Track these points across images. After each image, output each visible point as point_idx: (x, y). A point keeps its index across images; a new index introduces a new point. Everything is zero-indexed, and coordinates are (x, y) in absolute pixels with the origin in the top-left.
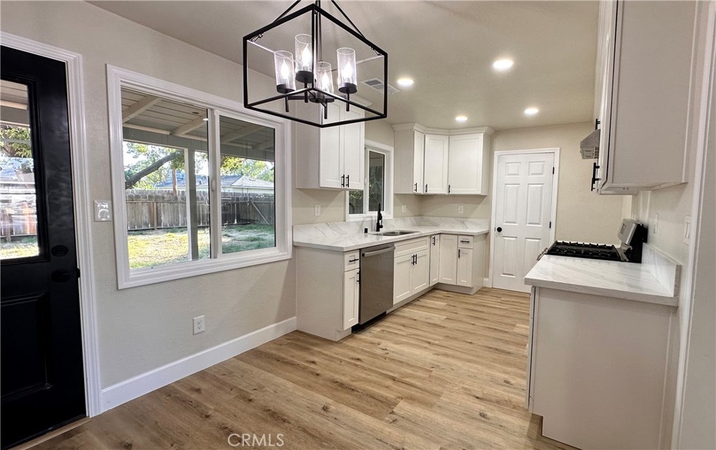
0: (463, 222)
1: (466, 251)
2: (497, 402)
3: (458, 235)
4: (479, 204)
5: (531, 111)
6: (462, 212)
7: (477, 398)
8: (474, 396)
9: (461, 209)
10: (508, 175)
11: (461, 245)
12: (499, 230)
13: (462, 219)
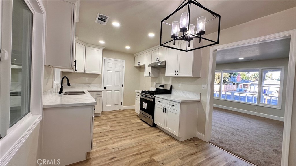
0: (88, 86)
1: (99, 98)
2: (165, 141)
3: (95, 91)
4: (96, 78)
5: (128, 47)
6: (88, 81)
7: (161, 143)
8: (160, 143)
9: (87, 80)
10: (109, 67)
11: (96, 96)
12: (105, 88)
13: (88, 84)
